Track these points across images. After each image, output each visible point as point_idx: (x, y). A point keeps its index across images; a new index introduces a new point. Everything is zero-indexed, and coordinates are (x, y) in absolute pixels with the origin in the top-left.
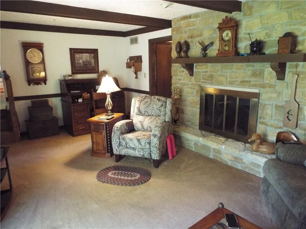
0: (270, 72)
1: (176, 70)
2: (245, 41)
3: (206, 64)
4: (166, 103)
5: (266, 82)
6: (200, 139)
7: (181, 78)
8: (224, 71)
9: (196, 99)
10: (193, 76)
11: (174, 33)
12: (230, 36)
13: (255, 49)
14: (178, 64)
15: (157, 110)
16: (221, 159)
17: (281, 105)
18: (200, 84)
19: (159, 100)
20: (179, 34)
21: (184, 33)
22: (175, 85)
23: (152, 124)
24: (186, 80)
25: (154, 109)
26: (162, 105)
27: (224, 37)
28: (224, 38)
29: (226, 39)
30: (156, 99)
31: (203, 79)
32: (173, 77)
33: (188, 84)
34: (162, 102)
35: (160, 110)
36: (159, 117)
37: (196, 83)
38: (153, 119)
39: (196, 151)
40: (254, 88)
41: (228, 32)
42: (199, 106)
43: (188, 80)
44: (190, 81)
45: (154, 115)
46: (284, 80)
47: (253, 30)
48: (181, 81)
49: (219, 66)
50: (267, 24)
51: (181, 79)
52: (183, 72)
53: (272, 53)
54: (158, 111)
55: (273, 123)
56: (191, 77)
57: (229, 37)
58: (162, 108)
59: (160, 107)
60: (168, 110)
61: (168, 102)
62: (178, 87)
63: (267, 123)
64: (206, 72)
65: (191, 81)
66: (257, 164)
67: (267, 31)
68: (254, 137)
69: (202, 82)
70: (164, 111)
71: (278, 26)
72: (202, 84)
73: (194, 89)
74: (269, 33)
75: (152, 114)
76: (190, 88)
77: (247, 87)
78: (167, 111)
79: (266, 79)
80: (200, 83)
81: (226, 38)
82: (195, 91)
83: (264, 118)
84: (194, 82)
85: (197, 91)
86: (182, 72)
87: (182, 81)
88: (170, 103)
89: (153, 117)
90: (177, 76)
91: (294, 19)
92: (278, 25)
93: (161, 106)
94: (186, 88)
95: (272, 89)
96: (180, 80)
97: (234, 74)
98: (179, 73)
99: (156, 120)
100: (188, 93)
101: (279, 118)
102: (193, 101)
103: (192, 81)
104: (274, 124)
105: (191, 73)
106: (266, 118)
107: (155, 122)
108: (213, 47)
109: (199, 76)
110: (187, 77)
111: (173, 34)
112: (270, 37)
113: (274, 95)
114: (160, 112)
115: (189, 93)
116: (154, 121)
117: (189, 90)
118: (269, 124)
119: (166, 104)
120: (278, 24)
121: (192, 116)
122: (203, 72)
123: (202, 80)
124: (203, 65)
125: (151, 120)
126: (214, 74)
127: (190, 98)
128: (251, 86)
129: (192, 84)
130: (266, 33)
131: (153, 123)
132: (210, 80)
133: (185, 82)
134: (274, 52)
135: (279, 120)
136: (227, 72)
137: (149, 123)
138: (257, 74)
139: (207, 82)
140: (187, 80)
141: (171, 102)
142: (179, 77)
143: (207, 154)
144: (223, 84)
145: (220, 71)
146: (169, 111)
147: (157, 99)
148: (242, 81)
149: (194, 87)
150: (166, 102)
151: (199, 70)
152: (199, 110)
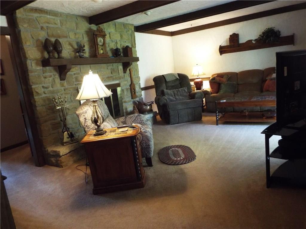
0: (120, 69)
8: (94, 71)
9: (75, 104)
10: (65, 80)
18: (75, 87)
20: (34, 28)
22: (42, 96)
28: (99, 43)
31: (77, 81)
41: (101, 39)
43: (60, 86)
46: (126, 73)
50: (113, 39)
51: (49, 86)
56: (62, 81)
57: (102, 43)
62: (46, 97)
65: (64, 86)
79: (120, 73)
84: (67, 87)
85: (74, 95)
87: (51, 89)
90: (43, 84)
91: (123, 39)
92: (118, 41)
94: (59, 95)
98: (44, 79)
106: (125, 98)
109: (73, 79)
111: (23, 27)
113: (126, 83)
118: (127, 101)
123: (75, 83)
130: (114, 44)
133: (55, 89)
138: (115, 71)
148: (108, 77)
149: (69, 92)
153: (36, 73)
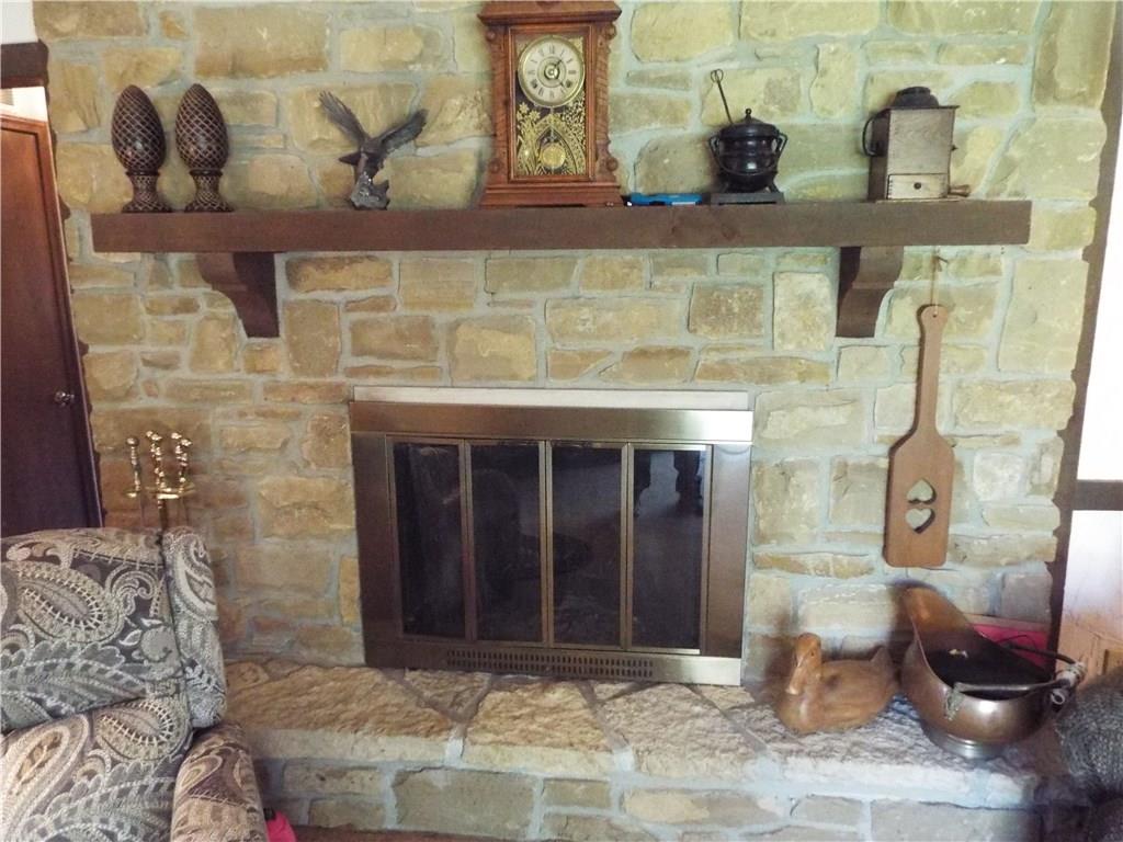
0: (800, 297)
1: (123, 302)
2: (649, 122)
3: (377, 254)
4: (169, 580)
5: (785, 347)
6: (442, 751)
7: (170, 349)
8: (516, 296)
9: (320, 483)
10: (277, 335)
11: (67, 24)
12: (570, 77)
13: (752, 166)
14: (137, 256)
15: (96, 666)
16: (615, 833)
17: (865, 462)
18: (339, 386)
19: (102, 570)
20: (113, 32)
21: (155, 30)
22: (125, 406)
23: (81, 802)
24: (220, 364)
25: (63, 662)
26: (142, 607)
27: (527, 79)
28: (530, 88)
29: (546, 97)
30: (66, 563)
31: (360, 351)
32: (91, 349)
33: (241, 391)
34: (130, 578)
35: (126, 652)
36: (125, 715)
37: (312, 380)
38: (74, 756)
39: (411, 828)
40: (716, 384)
41: (558, 54)
42: (346, 524)
43: (240, 363)
44: (253, 370)
45: (65, 708)
46: (872, 335)
47: (690, 59)
48: (172, 375)
49: (472, 265)
50: (773, 34)
51: (177, 357)
52: (188, 306)
53: (810, 193)
54: (114, 670)
55: (829, 557)
56: (254, 340)
57: (569, 84)
58: (145, 629)
59: (126, 630)
60: (197, 630)
61: (181, 569)
62: (150, 412)
63: (801, 559)
64: (379, 305)
65: (262, 372)
66: (844, 799)
67: (777, 73)
68: (807, 661)
69: (354, 372)
70: (167, 652)
71: (835, 53)
72: (353, 381)
73: (297, 416)
74: (787, 84)
75: (50, 703)
76: (263, 415)
77: (674, 383)
78: (196, 640)
79: (782, 336)
80: (340, 378)
81: (547, 92)
82: (302, 432)
83: (782, 537)
84: (285, 375)
85: (323, 433)
86: (176, 311)
87: (184, 373)
88: (199, 570)
89: (63, 730)
90: (139, 341)
91: (917, 22)
92: (833, 48)
93: (133, 617)
94: (226, 416)
95: (813, 385)
96: (168, 364)
97: (586, 313)
98: (146, 318)
99: (105, 754)
100: (249, 448)
101: (859, 526)
102: (297, 497)
103: (272, 371)
104: (835, 560)
105: (260, 316)
106: (791, 537)
107: (104, 777)
108: (425, 145)
109: (328, 335)
110: (229, 342)
111: (56, 33)
112: (793, 110)
113: (835, 417)
114: (137, 672)
115: (259, 450)
116: (88, 766)
117: (258, 429)
118: (810, 561)
119: (169, 582)
120: (834, 40)
121: (301, 589)
122: (353, 306)
123: (349, 361)
124: (352, 261)
125: (58, 765)
126: (441, 318)
127: (267, 480)
128: (700, 377)
129: (272, 389)
130: (768, 84)
131: (84, 791)
132: (415, 357)
133: (204, 377)
134: (819, 190)
135: (856, 532)
136: (529, 304)
137: (41, 810)
138: (730, 310)
139: (389, 372)
140: (229, 365)
141: (204, 561)
142: (150, 349)
143: (510, 826)
144: (514, 377)
145: (484, 297)
146: (211, 634)
147: (77, 563)
148: (643, 353)
149: (291, 408)
150: (163, 570)
151: (318, 294)
152: (351, 549)
153: (102, 285)
